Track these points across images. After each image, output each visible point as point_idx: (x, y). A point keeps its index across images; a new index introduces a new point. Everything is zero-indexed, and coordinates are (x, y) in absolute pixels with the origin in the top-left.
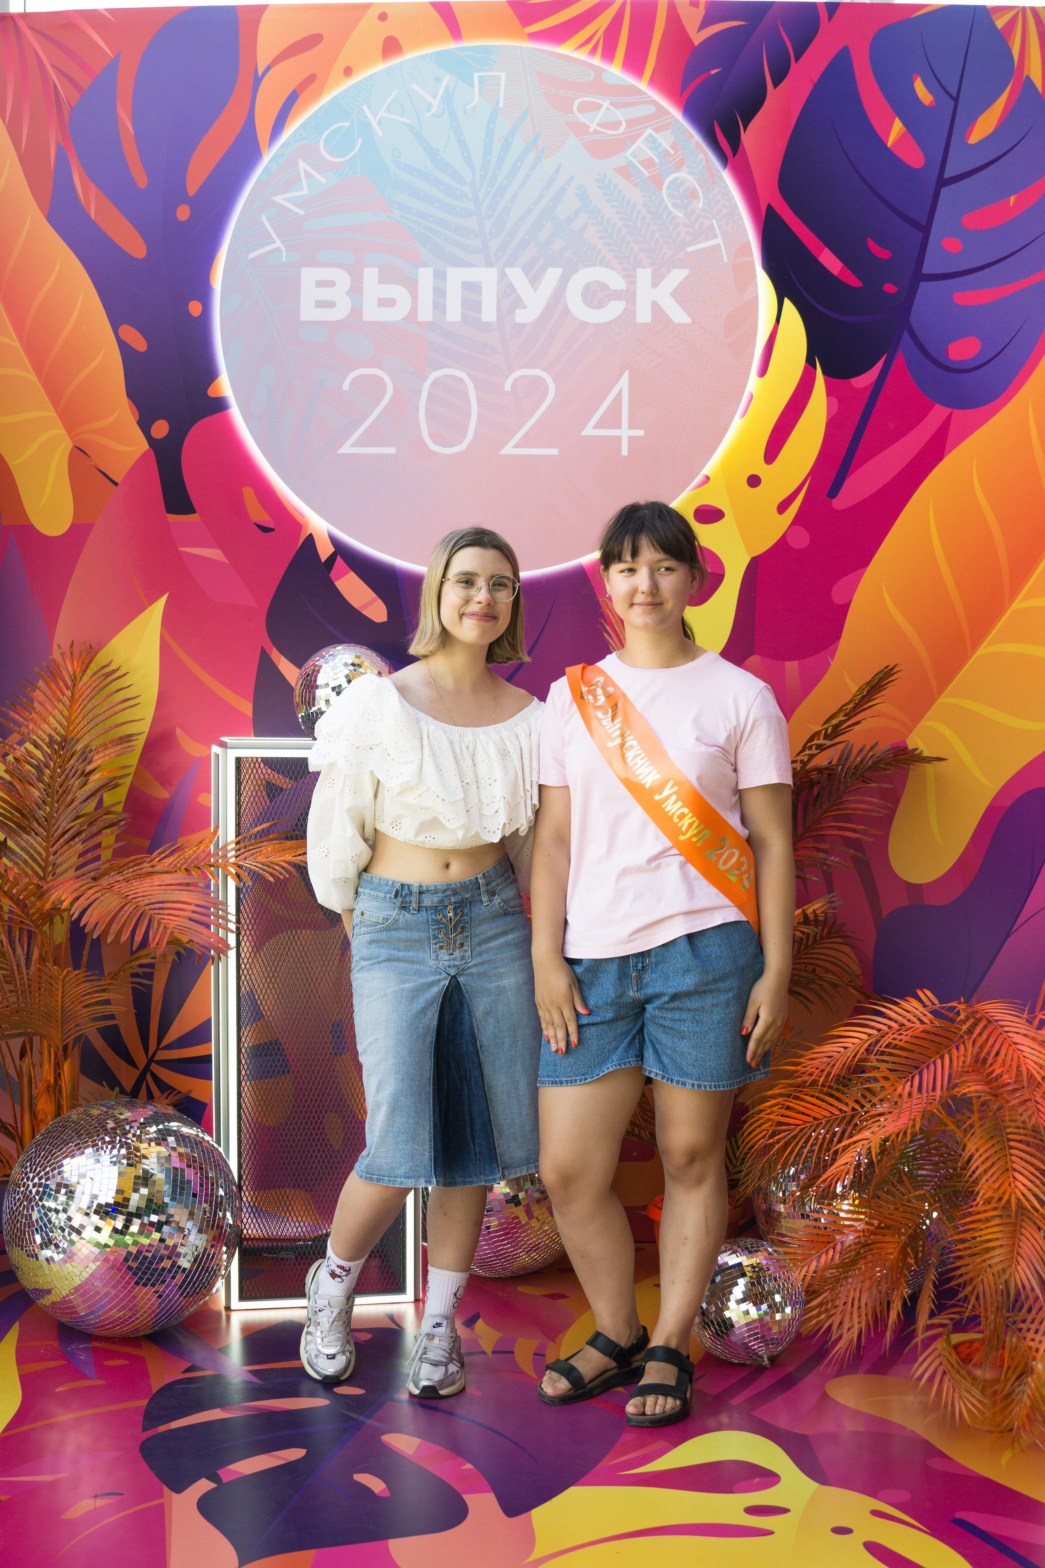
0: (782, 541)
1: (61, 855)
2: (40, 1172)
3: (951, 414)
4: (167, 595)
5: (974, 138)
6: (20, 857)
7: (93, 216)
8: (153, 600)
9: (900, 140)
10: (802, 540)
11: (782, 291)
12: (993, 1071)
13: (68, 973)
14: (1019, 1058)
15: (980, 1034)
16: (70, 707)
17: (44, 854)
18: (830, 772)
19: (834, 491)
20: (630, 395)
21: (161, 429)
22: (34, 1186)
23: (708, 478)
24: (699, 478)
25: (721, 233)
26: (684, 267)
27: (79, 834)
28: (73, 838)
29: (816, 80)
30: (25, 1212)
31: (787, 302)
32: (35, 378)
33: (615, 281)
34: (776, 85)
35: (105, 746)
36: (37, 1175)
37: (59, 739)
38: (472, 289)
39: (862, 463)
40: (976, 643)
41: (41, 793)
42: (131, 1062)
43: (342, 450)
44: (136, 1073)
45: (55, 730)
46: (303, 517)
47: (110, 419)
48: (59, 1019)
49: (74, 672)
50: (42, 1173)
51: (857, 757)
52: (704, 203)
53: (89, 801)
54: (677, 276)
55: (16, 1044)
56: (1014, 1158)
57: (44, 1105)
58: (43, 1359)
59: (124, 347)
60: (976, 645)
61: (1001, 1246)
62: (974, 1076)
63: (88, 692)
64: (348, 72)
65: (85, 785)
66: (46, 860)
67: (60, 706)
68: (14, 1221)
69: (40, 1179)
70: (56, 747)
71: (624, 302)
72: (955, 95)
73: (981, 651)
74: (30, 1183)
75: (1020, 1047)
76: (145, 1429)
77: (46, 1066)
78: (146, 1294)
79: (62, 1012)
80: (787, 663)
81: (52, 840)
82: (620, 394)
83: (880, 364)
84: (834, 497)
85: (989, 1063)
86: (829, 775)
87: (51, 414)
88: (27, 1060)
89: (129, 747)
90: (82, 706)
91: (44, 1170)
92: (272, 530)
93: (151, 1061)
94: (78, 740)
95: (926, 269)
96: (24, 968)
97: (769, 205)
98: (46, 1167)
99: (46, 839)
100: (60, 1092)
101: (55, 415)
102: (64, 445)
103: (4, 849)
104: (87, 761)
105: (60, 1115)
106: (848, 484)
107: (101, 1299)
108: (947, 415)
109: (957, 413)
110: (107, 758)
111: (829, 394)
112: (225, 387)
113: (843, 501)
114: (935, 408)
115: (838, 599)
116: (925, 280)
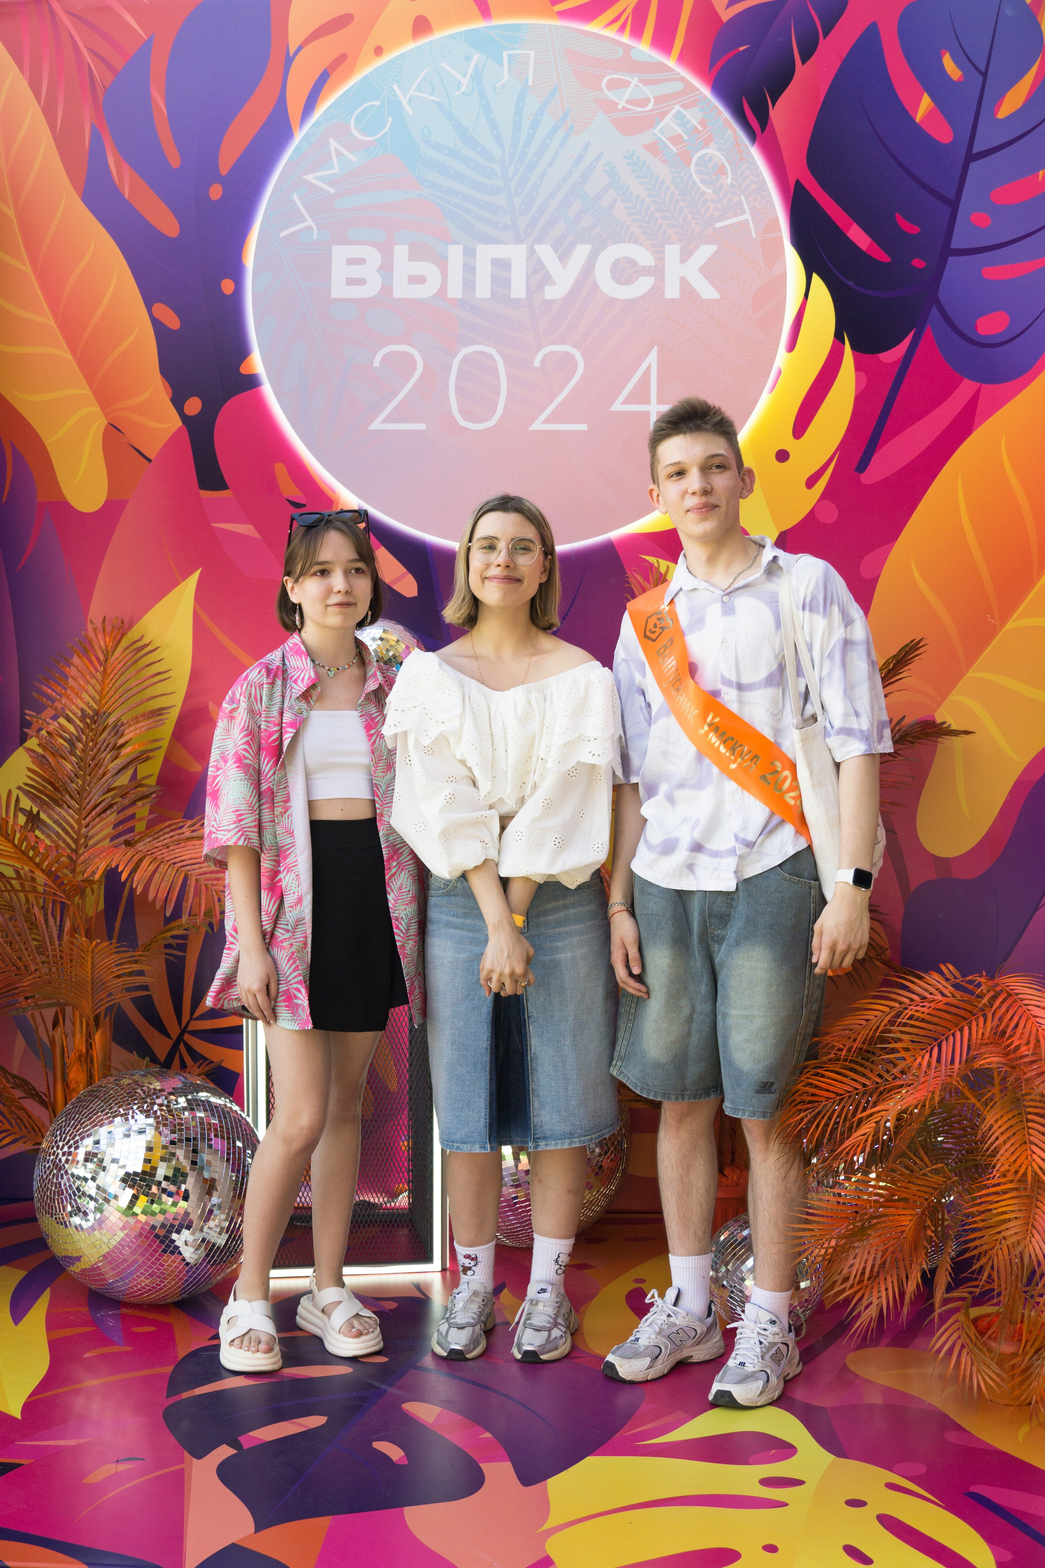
0: (812, 517)
1: (93, 828)
2: (69, 1141)
3: (980, 388)
4: (199, 571)
5: (1002, 114)
6: (53, 830)
7: (126, 196)
8: (185, 575)
9: (929, 115)
10: (830, 515)
11: (811, 267)
12: (1012, 1043)
13: (97, 944)
14: (1038, 1031)
15: (999, 1007)
16: (102, 681)
17: (76, 826)
19: (862, 466)
21: (193, 406)
22: (64, 1154)
27: (110, 806)
28: (104, 811)
29: (844, 55)
30: (55, 1180)
31: (815, 278)
32: (69, 356)
34: (804, 61)
35: (136, 719)
36: (67, 1143)
37: (91, 713)
39: (890, 438)
40: (1005, 617)
41: (74, 767)
42: (164, 1032)
44: (169, 1043)
45: (87, 704)
46: (334, 492)
47: (143, 397)
48: (89, 990)
49: (107, 647)
50: (72, 1142)
53: (121, 774)
55: (49, 1014)
56: (1031, 1131)
57: (77, 1074)
58: (71, 1325)
59: (157, 325)
60: (1002, 620)
61: (1016, 1218)
62: (991, 1048)
63: (120, 666)
64: (379, 51)
65: (116, 758)
66: (78, 833)
67: (93, 681)
68: (44, 1189)
69: (70, 1147)
70: (88, 721)
72: (983, 69)
73: (1010, 625)
74: (59, 1151)
75: (1038, 1020)
76: (169, 1396)
77: (78, 1036)
78: (173, 1262)
79: (92, 983)
81: (84, 813)
83: (908, 340)
84: (862, 472)
85: (1007, 1035)
87: (86, 391)
88: (59, 1030)
89: (160, 720)
90: (113, 681)
91: (73, 1139)
93: (184, 1031)
94: (110, 714)
95: (955, 244)
96: (56, 939)
97: (798, 180)
98: (75, 1136)
99: (79, 812)
100: (92, 1061)
101: (88, 392)
102: (98, 422)
103: (37, 821)
104: (119, 734)
105: (91, 1084)
106: (876, 459)
107: (129, 1267)
108: (975, 389)
109: (986, 388)
110: (138, 731)
111: (858, 368)
112: (257, 363)
113: (872, 476)
114: (963, 383)
115: (866, 573)
116: (953, 255)
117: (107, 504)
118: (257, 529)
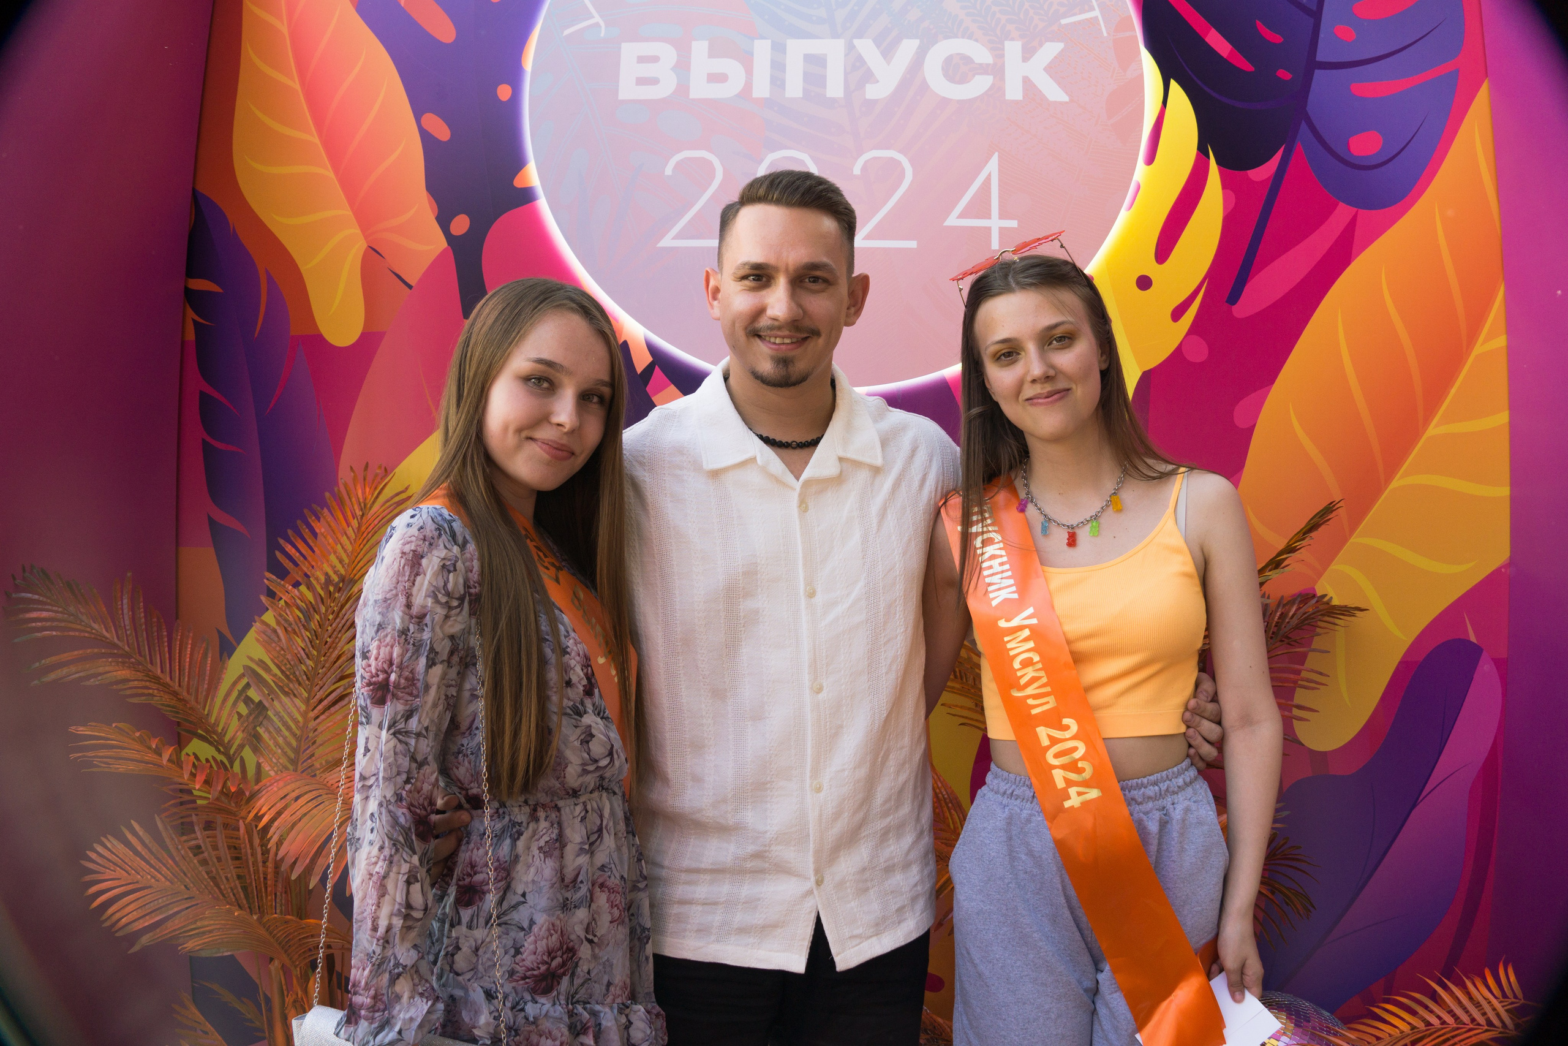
0: (1178, 352)
3: (1357, 212)
7: (402, 4)
10: (1199, 353)
11: (1169, 72)
16: (355, 540)
19: (1234, 297)
20: (1000, 180)
21: (461, 225)
25: (1098, 5)
26: (1059, 41)
28: (334, 703)
31: (1173, 83)
32: (331, 175)
33: (981, 54)
37: (337, 579)
38: (816, 63)
39: (1265, 263)
43: (662, 244)
47: (407, 216)
51: (1276, 612)
54: (1051, 50)
59: (426, 137)
60: (1389, 478)
63: (376, 522)
67: (344, 539)
70: (331, 588)
71: (992, 77)
73: (1396, 483)
82: (988, 178)
83: (1277, 157)
84: (1234, 304)
87: (347, 212)
95: (1321, 56)
101: (350, 213)
102: (357, 247)
106: (1249, 288)
108: (1354, 213)
109: (1363, 213)
111: (1224, 186)
112: (532, 175)
113: (1245, 308)
114: (1338, 208)
115: (1240, 421)
116: (1320, 68)
117: (363, 336)
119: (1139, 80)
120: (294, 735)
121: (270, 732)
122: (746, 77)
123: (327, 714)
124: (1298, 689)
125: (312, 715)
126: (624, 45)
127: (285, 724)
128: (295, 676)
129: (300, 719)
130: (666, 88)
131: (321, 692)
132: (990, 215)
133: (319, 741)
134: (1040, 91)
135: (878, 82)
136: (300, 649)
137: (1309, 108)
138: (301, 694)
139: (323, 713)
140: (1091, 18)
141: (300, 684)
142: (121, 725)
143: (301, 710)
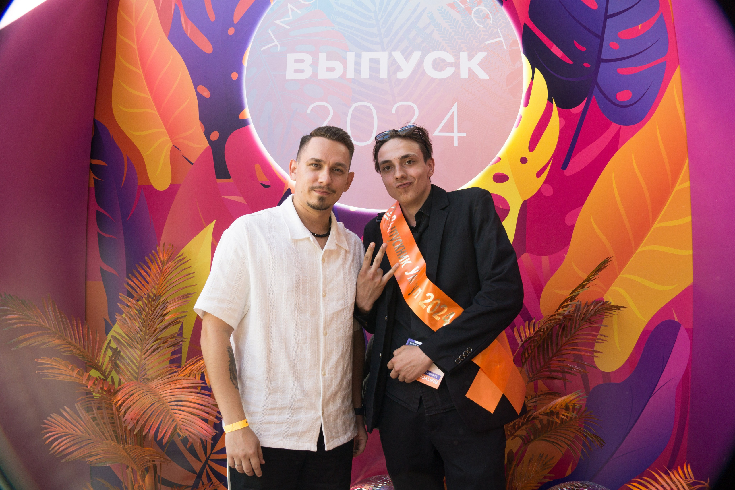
0: (539, 193)
3: (621, 126)
4: (215, 221)
7: (189, 36)
8: (208, 223)
10: (549, 192)
11: (534, 65)
16: (160, 278)
18: (570, 317)
19: (565, 165)
20: (458, 115)
21: (215, 136)
23: (500, 159)
24: (495, 159)
25: (502, 35)
26: (484, 52)
27: (157, 348)
28: (154, 351)
31: (536, 70)
32: (156, 113)
33: (449, 58)
35: (174, 300)
37: (152, 296)
38: (375, 62)
40: (637, 246)
41: (140, 325)
42: (198, 459)
45: (151, 291)
46: (286, 179)
47: (190, 132)
49: (164, 259)
51: (584, 308)
52: (493, 20)
53: (164, 331)
54: (481, 56)
59: (199, 96)
60: (637, 247)
63: (169, 269)
65: (162, 321)
71: (454, 68)
73: (639, 250)
80: (543, 257)
81: (144, 351)
82: (453, 114)
83: (584, 103)
84: (565, 170)
86: (570, 319)
87: (163, 130)
90: (165, 278)
92: (269, 186)
93: (208, 459)
94: (162, 296)
95: (603, 57)
97: (525, 23)
99: (141, 351)
101: (165, 130)
102: (168, 145)
104: (165, 308)
106: (572, 163)
108: (619, 127)
109: (623, 127)
110: (174, 307)
111: (560, 116)
112: (247, 114)
113: (569, 171)
114: (612, 125)
115: (568, 223)
116: (603, 62)
117: (171, 186)
118: (245, 199)
119: (521, 69)
120: (136, 366)
121: (124, 365)
122: (343, 69)
123: (150, 356)
124: (596, 343)
125: (143, 357)
126: (289, 55)
127: (132, 361)
128: (136, 340)
129: (139, 359)
130: (307, 74)
131: (148, 346)
132: (454, 130)
133: (147, 368)
134: (476, 74)
135: (403, 71)
136: (137, 327)
137: (598, 80)
138: (138, 348)
139: (149, 356)
140: (499, 41)
141: (138, 343)
142: (56, 358)
143: (139, 355)
